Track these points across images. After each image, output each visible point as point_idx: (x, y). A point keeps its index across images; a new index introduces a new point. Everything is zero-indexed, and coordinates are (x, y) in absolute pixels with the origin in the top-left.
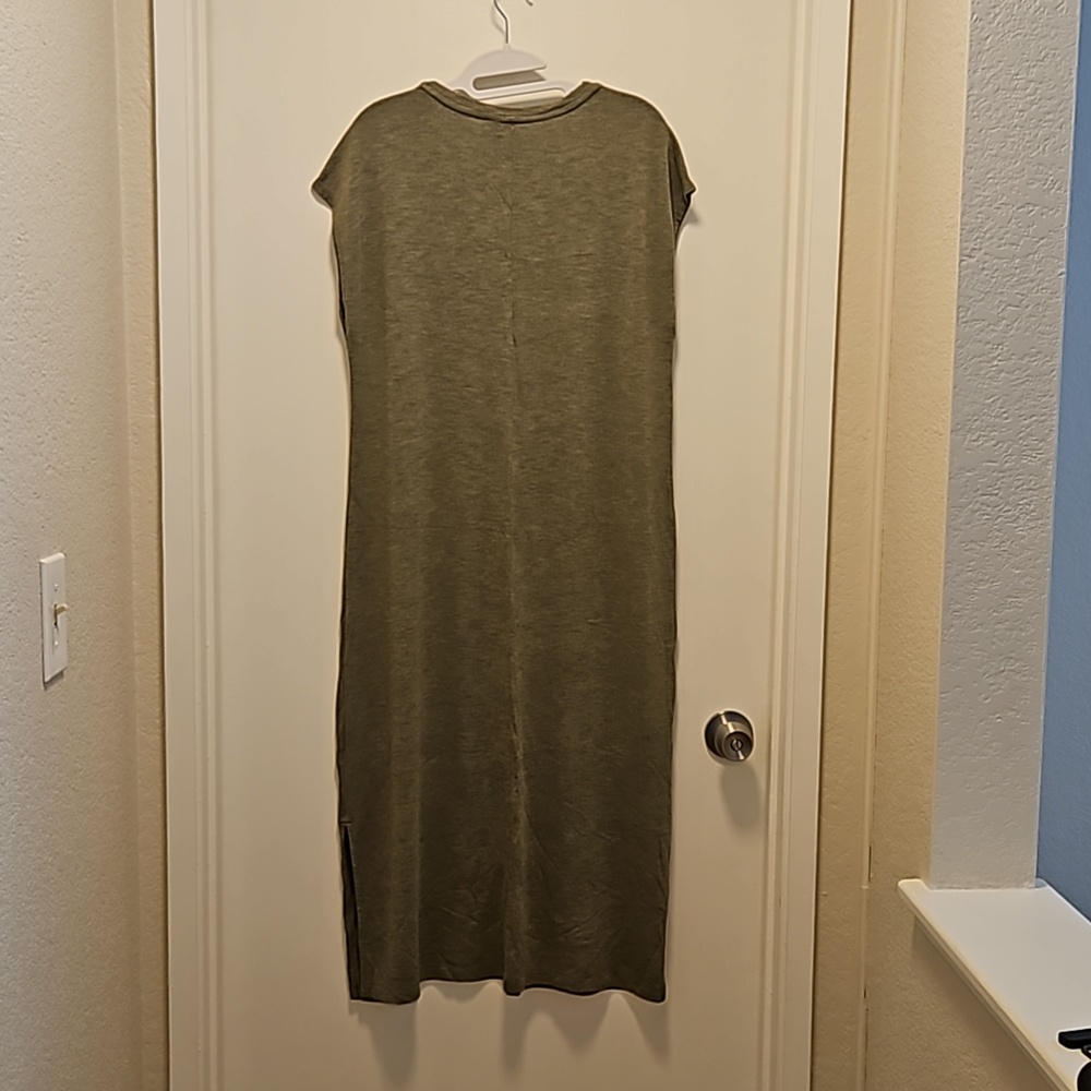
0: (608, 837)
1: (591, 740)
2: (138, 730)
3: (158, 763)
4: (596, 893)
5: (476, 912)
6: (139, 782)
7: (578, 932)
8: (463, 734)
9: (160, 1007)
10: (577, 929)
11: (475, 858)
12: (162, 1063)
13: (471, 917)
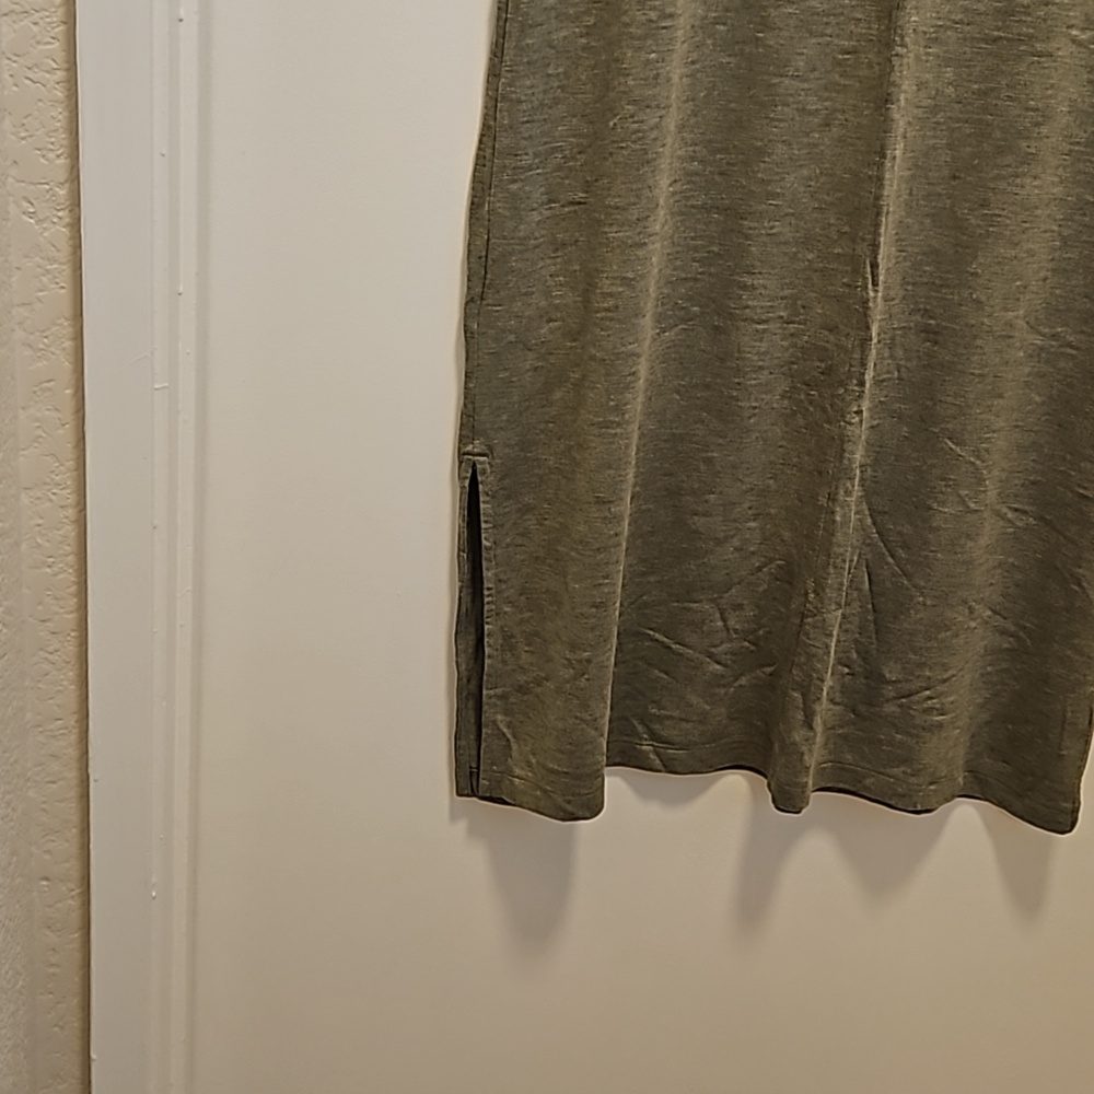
0: (1010, 515)
1: (1021, 312)
2: (12, 208)
3: (64, 294)
4: (973, 624)
5: (724, 647)
6: (19, 334)
7: (930, 698)
8: (748, 280)
9: (71, 809)
10: (928, 693)
11: (736, 542)
12: (75, 917)
13: (711, 655)
